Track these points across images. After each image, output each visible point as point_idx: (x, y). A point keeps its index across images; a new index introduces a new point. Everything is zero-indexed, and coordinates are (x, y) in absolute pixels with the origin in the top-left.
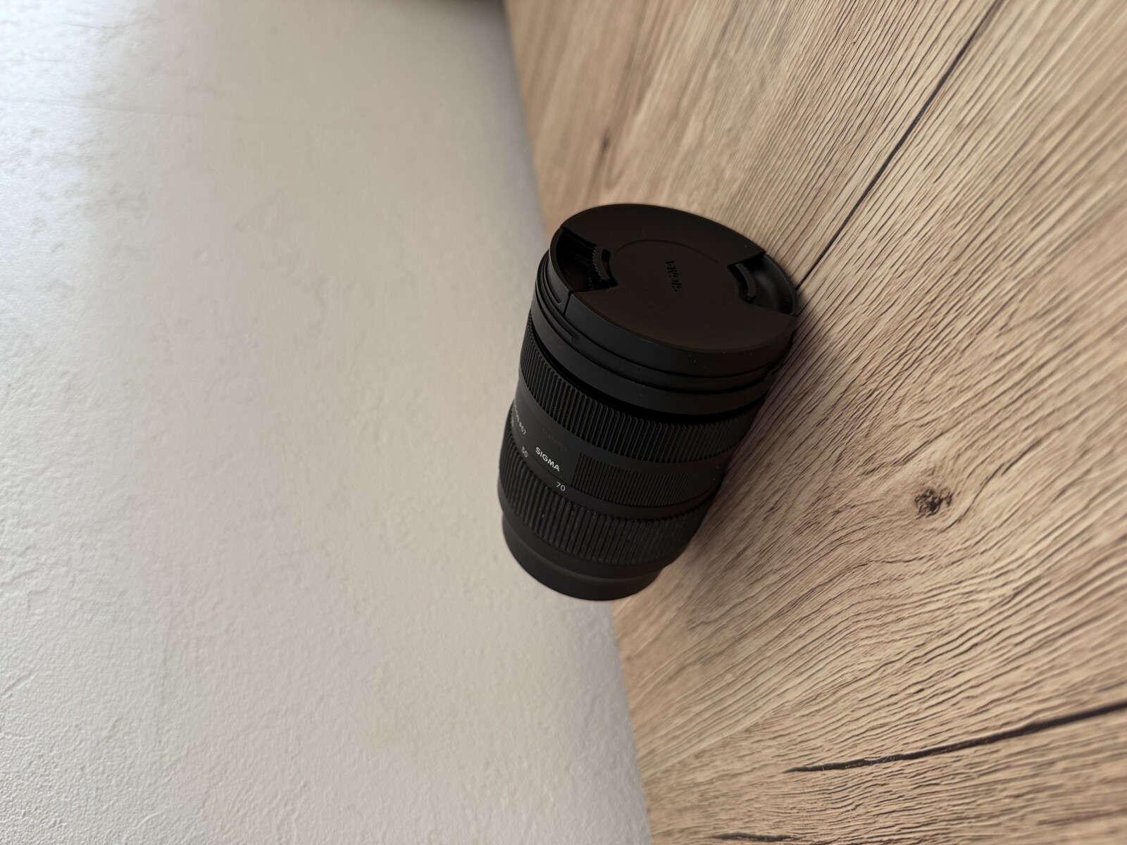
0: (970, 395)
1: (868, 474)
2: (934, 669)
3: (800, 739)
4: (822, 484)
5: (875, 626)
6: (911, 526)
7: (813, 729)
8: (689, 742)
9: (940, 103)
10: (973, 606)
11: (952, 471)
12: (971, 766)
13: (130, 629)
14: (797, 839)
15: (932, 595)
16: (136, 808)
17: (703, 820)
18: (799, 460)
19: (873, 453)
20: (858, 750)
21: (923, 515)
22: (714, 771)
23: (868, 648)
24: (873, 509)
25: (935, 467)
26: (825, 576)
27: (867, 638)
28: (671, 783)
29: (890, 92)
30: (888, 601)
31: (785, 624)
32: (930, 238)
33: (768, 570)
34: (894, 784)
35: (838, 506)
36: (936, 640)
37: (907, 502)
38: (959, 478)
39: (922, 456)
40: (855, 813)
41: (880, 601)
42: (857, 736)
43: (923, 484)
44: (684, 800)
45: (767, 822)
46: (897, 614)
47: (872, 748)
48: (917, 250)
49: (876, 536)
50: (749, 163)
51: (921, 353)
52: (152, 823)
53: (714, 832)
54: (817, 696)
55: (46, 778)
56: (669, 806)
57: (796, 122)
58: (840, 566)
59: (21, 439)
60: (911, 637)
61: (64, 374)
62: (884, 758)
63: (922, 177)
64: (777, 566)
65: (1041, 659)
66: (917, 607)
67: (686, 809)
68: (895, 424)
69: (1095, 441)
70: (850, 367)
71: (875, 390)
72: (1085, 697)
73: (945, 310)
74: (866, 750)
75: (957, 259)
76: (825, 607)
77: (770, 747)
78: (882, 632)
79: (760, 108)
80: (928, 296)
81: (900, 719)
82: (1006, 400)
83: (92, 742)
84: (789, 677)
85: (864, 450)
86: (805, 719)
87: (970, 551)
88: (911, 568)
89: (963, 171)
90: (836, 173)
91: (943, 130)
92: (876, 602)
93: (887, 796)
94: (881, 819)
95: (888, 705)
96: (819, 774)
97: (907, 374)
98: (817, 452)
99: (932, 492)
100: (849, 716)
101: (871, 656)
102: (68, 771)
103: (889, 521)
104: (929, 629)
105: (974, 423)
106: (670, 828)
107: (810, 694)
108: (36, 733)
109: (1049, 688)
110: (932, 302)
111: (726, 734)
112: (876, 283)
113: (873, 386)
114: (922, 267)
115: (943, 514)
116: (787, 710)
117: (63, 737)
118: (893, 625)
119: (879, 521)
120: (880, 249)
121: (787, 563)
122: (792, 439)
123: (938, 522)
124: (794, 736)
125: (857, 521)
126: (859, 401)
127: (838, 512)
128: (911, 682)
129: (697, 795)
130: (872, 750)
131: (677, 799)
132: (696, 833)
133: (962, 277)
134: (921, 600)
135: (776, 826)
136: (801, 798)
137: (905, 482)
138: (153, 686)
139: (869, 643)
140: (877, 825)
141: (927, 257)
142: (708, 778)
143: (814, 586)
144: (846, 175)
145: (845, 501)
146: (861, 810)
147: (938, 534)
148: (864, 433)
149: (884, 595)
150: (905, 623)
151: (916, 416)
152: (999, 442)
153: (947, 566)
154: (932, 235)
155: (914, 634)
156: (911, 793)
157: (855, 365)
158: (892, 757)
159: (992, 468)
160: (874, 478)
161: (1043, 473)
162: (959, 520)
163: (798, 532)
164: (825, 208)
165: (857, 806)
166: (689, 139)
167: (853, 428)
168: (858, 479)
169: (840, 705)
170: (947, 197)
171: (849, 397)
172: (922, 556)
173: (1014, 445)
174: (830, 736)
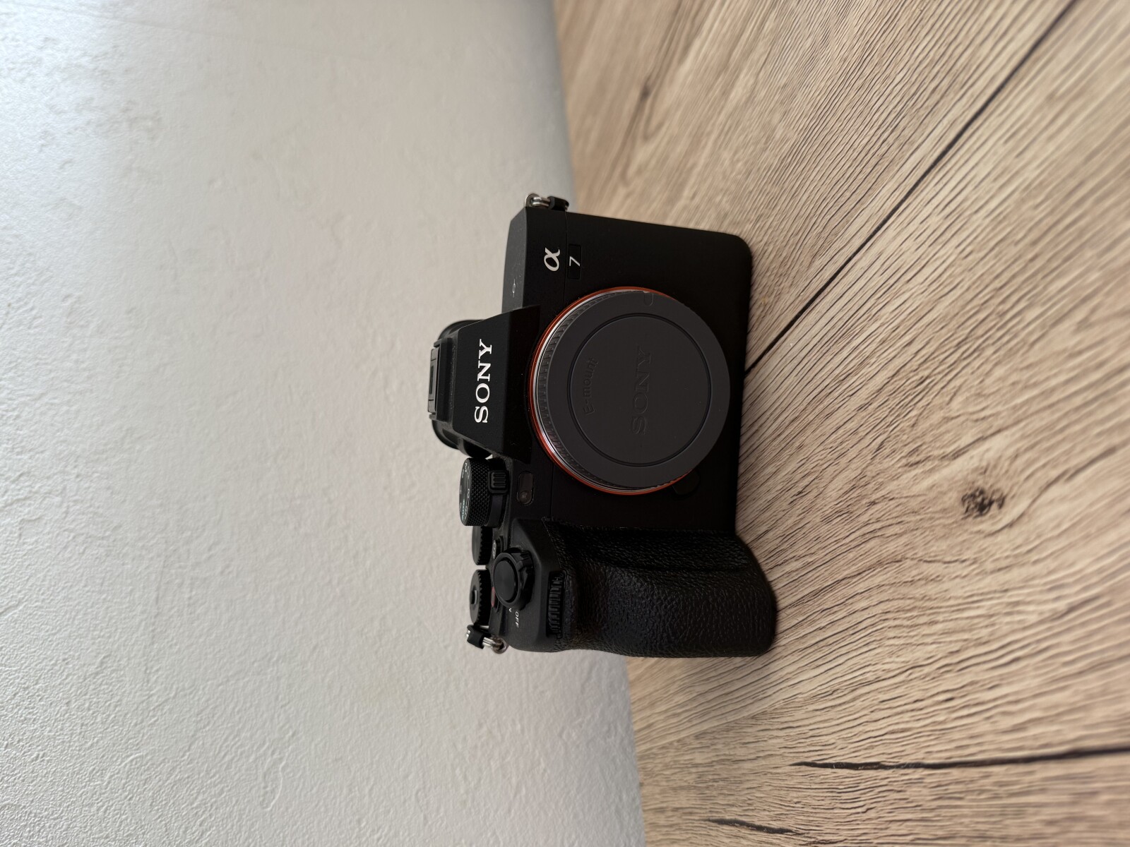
0: (1035, 392)
1: (912, 465)
2: (967, 678)
3: (811, 733)
4: (859, 471)
5: (904, 627)
6: (955, 525)
7: (826, 725)
8: (689, 721)
9: (1031, 69)
10: (1017, 618)
11: (1007, 472)
12: (1001, 784)
13: (123, 564)
14: (799, 834)
15: (971, 601)
16: (120, 747)
17: (699, 802)
18: (835, 445)
19: (919, 444)
20: (874, 752)
21: (969, 516)
22: (715, 754)
23: (894, 648)
24: (914, 504)
25: (988, 465)
26: (854, 568)
27: (894, 637)
28: (668, 760)
29: (973, 54)
30: (921, 602)
31: (805, 613)
32: (1005, 218)
33: (791, 556)
34: (912, 792)
35: (874, 497)
36: (973, 648)
37: (952, 500)
38: (1015, 480)
39: (976, 452)
40: (865, 816)
41: (912, 601)
42: (875, 737)
43: (973, 483)
44: (680, 780)
45: (768, 813)
46: (932, 617)
47: (890, 752)
48: (988, 230)
49: (915, 532)
50: (804, 122)
51: (984, 342)
52: (136, 764)
53: (710, 815)
54: (834, 691)
55: (31, 710)
56: (664, 783)
57: (860, 82)
58: (872, 559)
59: (20, 361)
60: (944, 642)
61: (68, 296)
62: (903, 764)
63: (1002, 150)
64: (800, 553)
65: (1093, 682)
66: (953, 611)
67: (682, 788)
68: (947, 415)
70: (901, 350)
71: (927, 378)
73: (1014, 298)
74: (883, 754)
75: (1034, 243)
76: (851, 601)
77: (777, 737)
78: (912, 634)
79: (821, 64)
80: (997, 281)
81: (925, 726)
82: (1078, 401)
83: (79, 677)
84: (806, 668)
85: (909, 440)
86: (818, 713)
87: (1020, 559)
88: (951, 570)
89: (1051, 147)
90: (902, 140)
91: (1031, 101)
92: (908, 602)
93: (903, 804)
94: (894, 826)
95: (912, 710)
96: (829, 771)
97: (965, 363)
98: (856, 438)
99: (982, 492)
100: (868, 717)
101: (898, 656)
102: (54, 705)
103: (931, 519)
104: (966, 636)
105: (1038, 423)
106: (664, 805)
107: (825, 689)
108: (22, 664)
109: (1098, 714)
110: (1001, 288)
111: (731, 719)
112: (938, 263)
113: (926, 373)
114: (993, 249)
115: (993, 517)
116: (799, 702)
117: (48, 671)
118: (925, 627)
119: (918, 517)
120: (945, 226)
121: (812, 551)
122: (828, 422)
123: (986, 524)
124: (805, 729)
125: (894, 515)
126: (908, 388)
127: (874, 503)
128: (941, 689)
129: (694, 776)
130: (891, 754)
131: (672, 778)
132: (691, 813)
133: (1038, 263)
134: (959, 605)
135: (777, 818)
136: (808, 794)
137: (953, 478)
138: (143, 623)
139: (897, 643)
140: (889, 832)
141: (1000, 237)
142: (709, 760)
143: (840, 578)
144: (912, 143)
145: (883, 492)
146: (872, 814)
147: (985, 537)
148: (912, 422)
149: (917, 596)
150: (939, 627)
151: (971, 409)
152: (1066, 446)
153: (992, 572)
154: (1008, 214)
155: (948, 639)
156: (929, 804)
157: (906, 349)
158: (913, 764)
159: (1054, 473)
160: (918, 470)
162: (1011, 525)
163: (827, 520)
164: (886, 177)
165: (868, 809)
166: (738, 93)
167: (898, 416)
168: (900, 470)
169: (858, 703)
170: (1030, 174)
171: (897, 382)
172: (964, 558)
173: (1083, 451)
174: (844, 734)
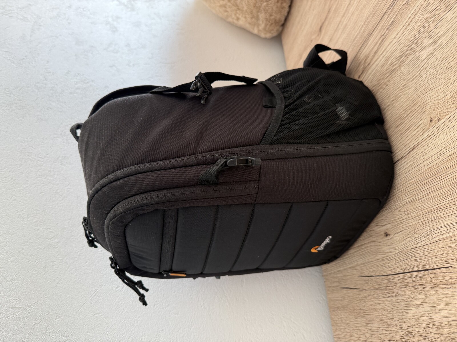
2: (385, 262)
3: (361, 270)
5: (376, 253)
6: (383, 237)
7: (363, 269)
10: (391, 253)
11: (390, 230)
12: (389, 278)
14: (359, 289)
15: (386, 250)
17: (339, 284)
19: (378, 222)
20: (371, 274)
21: (385, 236)
22: (342, 275)
24: (377, 232)
25: (388, 229)
26: (368, 242)
34: (377, 280)
36: (385, 257)
37: (383, 233)
38: (391, 232)
39: (386, 226)
42: (371, 271)
43: (386, 231)
44: (334, 280)
45: (353, 286)
46: (380, 252)
49: (377, 237)
53: (341, 287)
56: (330, 281)
58: (371, 240)
60: (382, 256)
62: (376, 276)
65: (400, 264)
66: (383, 251)
67: (335, 282)
69: (410, 234)
72: (405, 270)
74: (373, 274)
76: (367, 247)
77: (354, 271)
81: (379, 269)
82: (399, 222)
84: (359, 258)
86: (362, 267)
87: (392, 244)
88: (382, 244)
92: (376, 249)
93: (376, 282)
95: (377, 267)
96: (364, 277)
99: (387, 233)
100: (370, 268)
101: (375, 258)
103: (380, 235)
104: (384, 255)
106: (331, 286)
107: (363, 262)
109: (401, 268)
115: (388, 237)
116: (359, 264)
119: (378, 235)
124: (359, 270)
125: (374, 234)
128: (381, 264)
129: (337, 279)
131: (332, 280)
135: (355, 286)
136: (360, 281)
137: (383, 229)
139: (374, 255)
142: (340, 276)
146: (371, 284)
147: (387, 240)
149: (378, 248)
151: (385, 219)
152: (397, 229)
153: (388, 246)
156: (380, 282)
159: (396, 232)
160: (378, 227)
161: (403, 236)
162: (390, 239)
168: (375, 226)
169: (369, 265)
172: (384, 243)
173: (399, 230)
174: (367, 271)
